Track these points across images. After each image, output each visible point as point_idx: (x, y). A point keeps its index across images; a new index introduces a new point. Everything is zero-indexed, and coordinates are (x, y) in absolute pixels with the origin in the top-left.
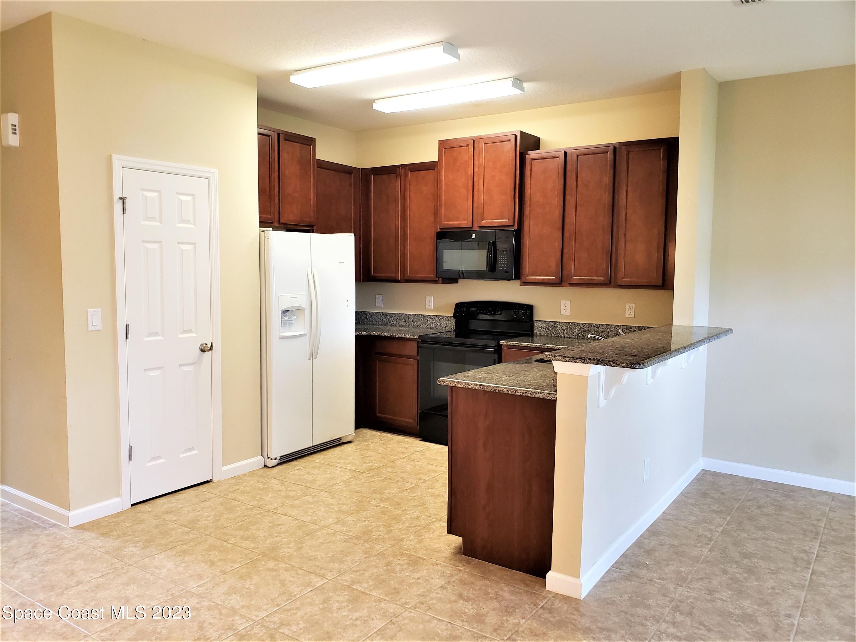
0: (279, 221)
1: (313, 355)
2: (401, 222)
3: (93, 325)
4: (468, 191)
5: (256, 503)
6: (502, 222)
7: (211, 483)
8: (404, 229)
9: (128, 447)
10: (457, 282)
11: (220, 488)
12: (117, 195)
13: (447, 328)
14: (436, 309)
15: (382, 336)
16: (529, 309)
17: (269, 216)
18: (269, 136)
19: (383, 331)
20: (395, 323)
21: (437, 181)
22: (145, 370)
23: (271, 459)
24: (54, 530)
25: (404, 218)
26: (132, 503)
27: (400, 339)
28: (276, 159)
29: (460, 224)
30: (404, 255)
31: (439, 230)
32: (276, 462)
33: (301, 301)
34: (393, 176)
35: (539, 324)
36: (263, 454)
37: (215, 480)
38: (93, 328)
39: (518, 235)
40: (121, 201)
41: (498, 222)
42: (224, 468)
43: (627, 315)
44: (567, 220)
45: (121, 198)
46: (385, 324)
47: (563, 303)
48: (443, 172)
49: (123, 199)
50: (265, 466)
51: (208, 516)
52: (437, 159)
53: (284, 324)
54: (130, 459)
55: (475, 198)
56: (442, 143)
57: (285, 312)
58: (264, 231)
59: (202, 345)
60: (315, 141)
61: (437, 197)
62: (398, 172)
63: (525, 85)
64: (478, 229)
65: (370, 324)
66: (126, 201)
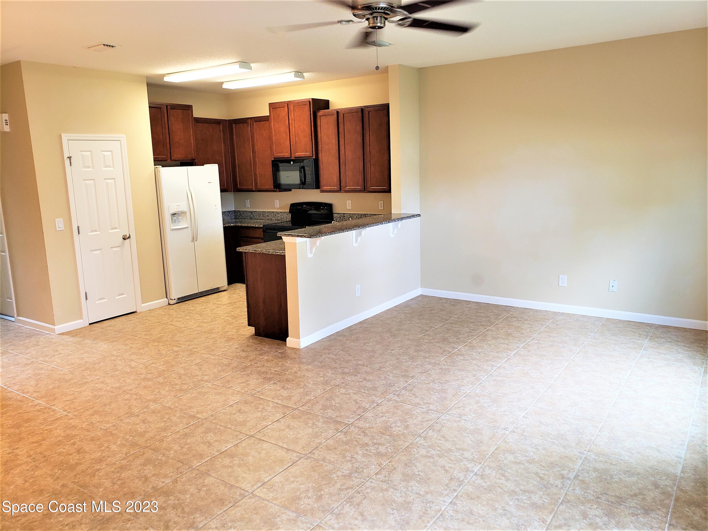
0: (171, 159)
1: (194, 239)
2: (252, 154)
3: (59, 228)
4: (287, 135)
5: (157, 321)
6: (306, 154)
7: (136, 313)
8: (254, 157)
9: (85, 293)
10: (291, 191)
11: (140, 315)
12: (66, 155)
13: (287, 220)
14: (280, 208)
15: (243, 226)
16: (329, 206)
17: (164, 157)
18: (161, 108)
19: (248, 223)
20: (257, 217)
21: (270, 128)
22: (91, 251)
23: (172, 300)
24: (48, 336)
25: (254, 152)
26: (90, 323)
27: (253, 227)
28: (166, 121)
29: (284, 155)
30: (255, 174)
31: (273, 159)
32: (174, 302)
33: (183, 207)
34: (246, 124)
35: (336, 215)
36: (168, 297)
37: (138, 311)
38: (60, 229)
39: (316, 161)
40: (69, 159)
41: (305, 154)
42: (143, 305)
43: (380, 208)
44: (341, 153)
45: (68, 157)
46: (251, 218)
47: (348, 201)
48: (273, 123)
49: (70, 158)
50: (169, 304)
51: (130, 327)
52: (269, 115)
53: (173, 221)
54: (86, 299)
55: (291, 139)
56: (270, 105)
57: (174, 214)
58: (157, 168)
59: (124, 235)
60: (192, 107)
61: (270, 138)
62: (248, 122)
63: (305, 74)
64: (294, 158)
65: (243, 219)
66: (72, 159)
